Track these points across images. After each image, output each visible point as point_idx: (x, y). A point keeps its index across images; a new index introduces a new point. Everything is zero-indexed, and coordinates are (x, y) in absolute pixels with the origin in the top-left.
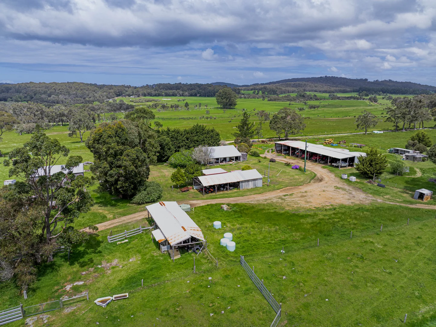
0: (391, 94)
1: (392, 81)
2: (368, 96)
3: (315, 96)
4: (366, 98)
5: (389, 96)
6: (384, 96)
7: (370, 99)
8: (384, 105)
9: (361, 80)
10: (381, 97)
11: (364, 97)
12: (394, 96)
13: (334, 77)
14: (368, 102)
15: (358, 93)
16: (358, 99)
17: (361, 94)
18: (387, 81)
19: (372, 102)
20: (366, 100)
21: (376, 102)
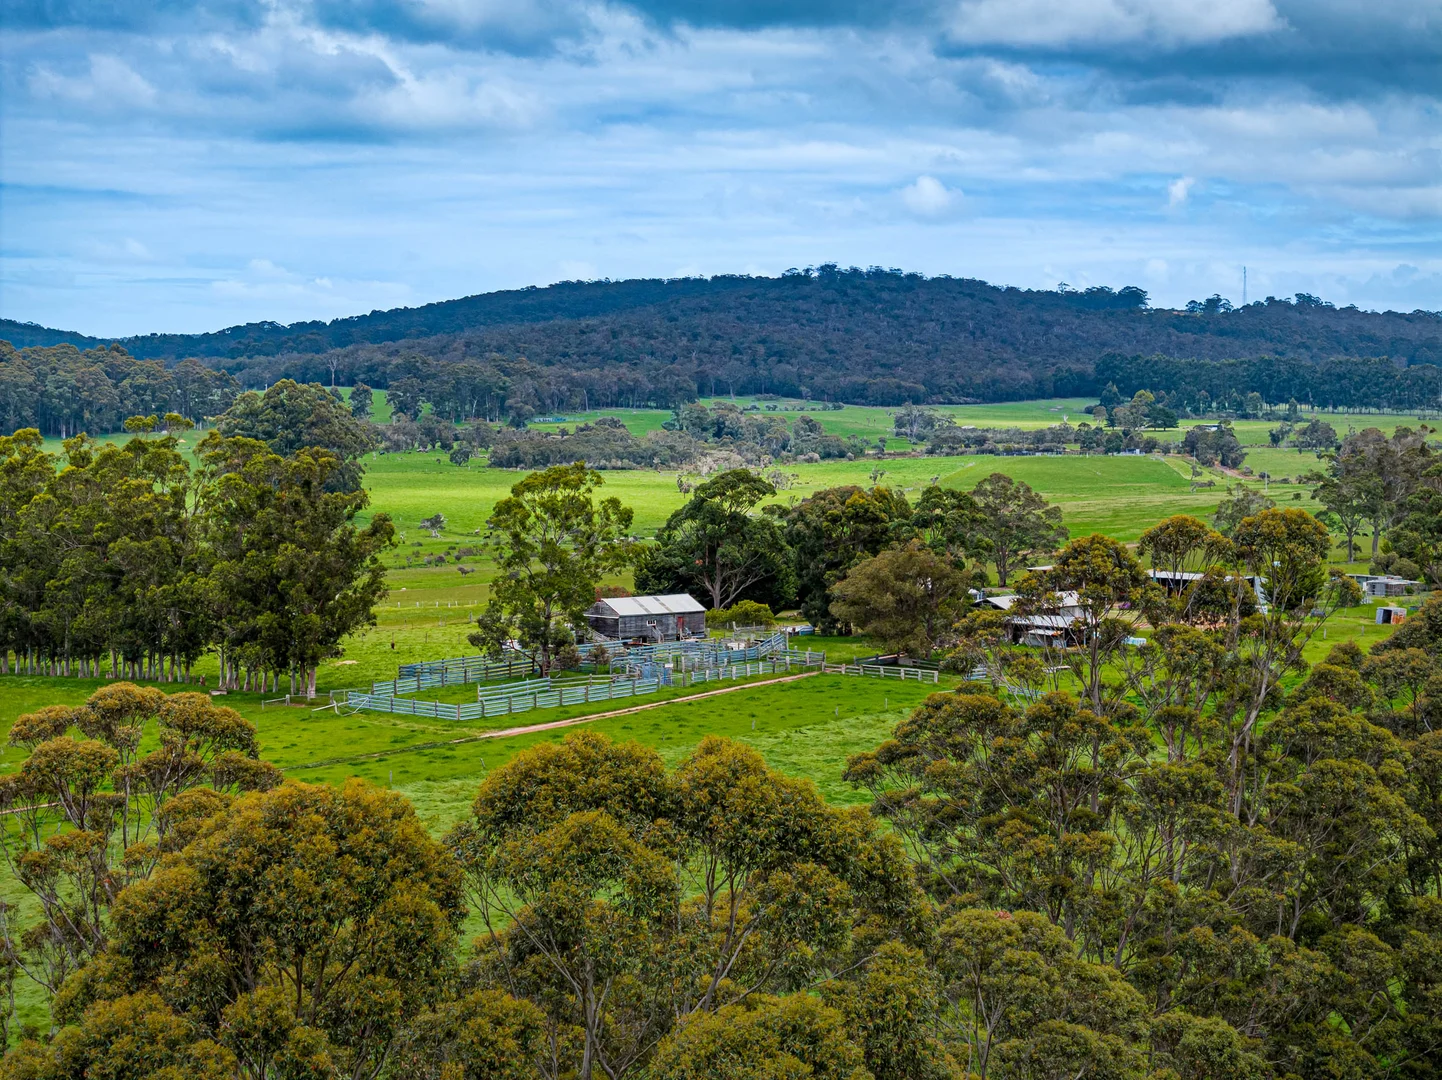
0: (1323, 404)
1: (1317, 301)
2: (1169, 422)
3: (812, 426)
4: (1161, 435)
5: (1314, 427)
6: (1276, 426)
7: (1191, 446)
8: (1285, 481)
9: (1097, 300)
10: (1262, 428)
11: (1146, 433)
12: (1345, 423)
13: (894, 275)
14: (1180, 465)
15: (1094, 402)
16: (1113, 446)
17: (1122, 411)
18: (1285, 304)
19: (1208, 463)
20: (1166, 451)
21: (1235, 464)
